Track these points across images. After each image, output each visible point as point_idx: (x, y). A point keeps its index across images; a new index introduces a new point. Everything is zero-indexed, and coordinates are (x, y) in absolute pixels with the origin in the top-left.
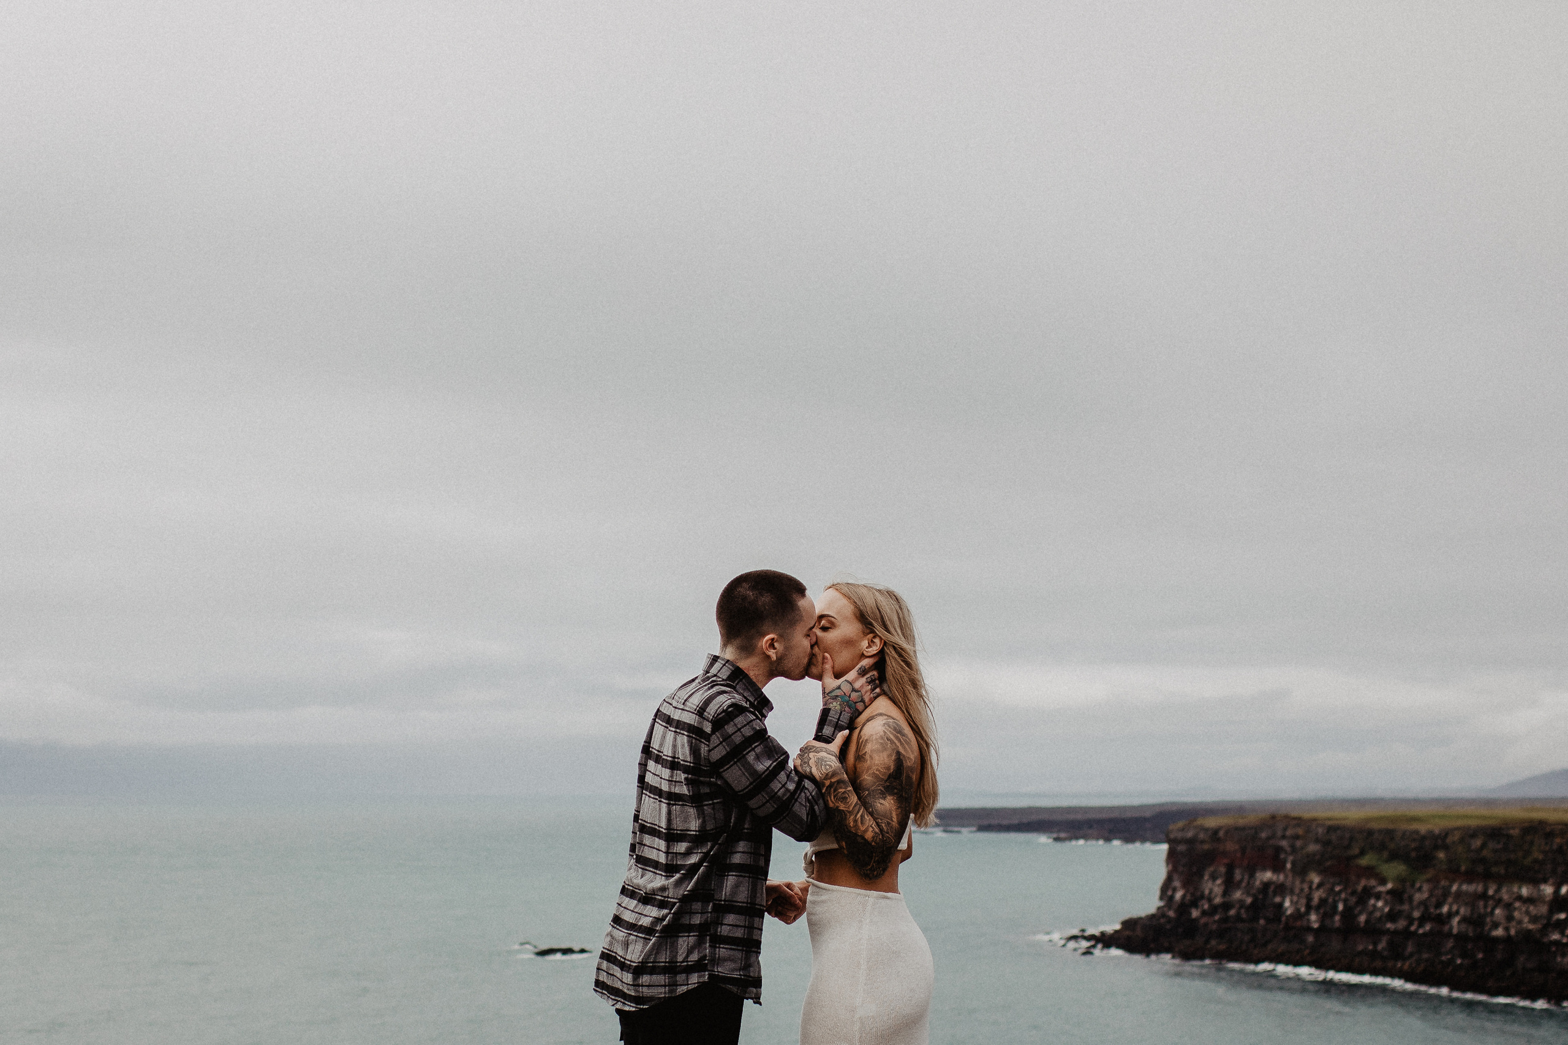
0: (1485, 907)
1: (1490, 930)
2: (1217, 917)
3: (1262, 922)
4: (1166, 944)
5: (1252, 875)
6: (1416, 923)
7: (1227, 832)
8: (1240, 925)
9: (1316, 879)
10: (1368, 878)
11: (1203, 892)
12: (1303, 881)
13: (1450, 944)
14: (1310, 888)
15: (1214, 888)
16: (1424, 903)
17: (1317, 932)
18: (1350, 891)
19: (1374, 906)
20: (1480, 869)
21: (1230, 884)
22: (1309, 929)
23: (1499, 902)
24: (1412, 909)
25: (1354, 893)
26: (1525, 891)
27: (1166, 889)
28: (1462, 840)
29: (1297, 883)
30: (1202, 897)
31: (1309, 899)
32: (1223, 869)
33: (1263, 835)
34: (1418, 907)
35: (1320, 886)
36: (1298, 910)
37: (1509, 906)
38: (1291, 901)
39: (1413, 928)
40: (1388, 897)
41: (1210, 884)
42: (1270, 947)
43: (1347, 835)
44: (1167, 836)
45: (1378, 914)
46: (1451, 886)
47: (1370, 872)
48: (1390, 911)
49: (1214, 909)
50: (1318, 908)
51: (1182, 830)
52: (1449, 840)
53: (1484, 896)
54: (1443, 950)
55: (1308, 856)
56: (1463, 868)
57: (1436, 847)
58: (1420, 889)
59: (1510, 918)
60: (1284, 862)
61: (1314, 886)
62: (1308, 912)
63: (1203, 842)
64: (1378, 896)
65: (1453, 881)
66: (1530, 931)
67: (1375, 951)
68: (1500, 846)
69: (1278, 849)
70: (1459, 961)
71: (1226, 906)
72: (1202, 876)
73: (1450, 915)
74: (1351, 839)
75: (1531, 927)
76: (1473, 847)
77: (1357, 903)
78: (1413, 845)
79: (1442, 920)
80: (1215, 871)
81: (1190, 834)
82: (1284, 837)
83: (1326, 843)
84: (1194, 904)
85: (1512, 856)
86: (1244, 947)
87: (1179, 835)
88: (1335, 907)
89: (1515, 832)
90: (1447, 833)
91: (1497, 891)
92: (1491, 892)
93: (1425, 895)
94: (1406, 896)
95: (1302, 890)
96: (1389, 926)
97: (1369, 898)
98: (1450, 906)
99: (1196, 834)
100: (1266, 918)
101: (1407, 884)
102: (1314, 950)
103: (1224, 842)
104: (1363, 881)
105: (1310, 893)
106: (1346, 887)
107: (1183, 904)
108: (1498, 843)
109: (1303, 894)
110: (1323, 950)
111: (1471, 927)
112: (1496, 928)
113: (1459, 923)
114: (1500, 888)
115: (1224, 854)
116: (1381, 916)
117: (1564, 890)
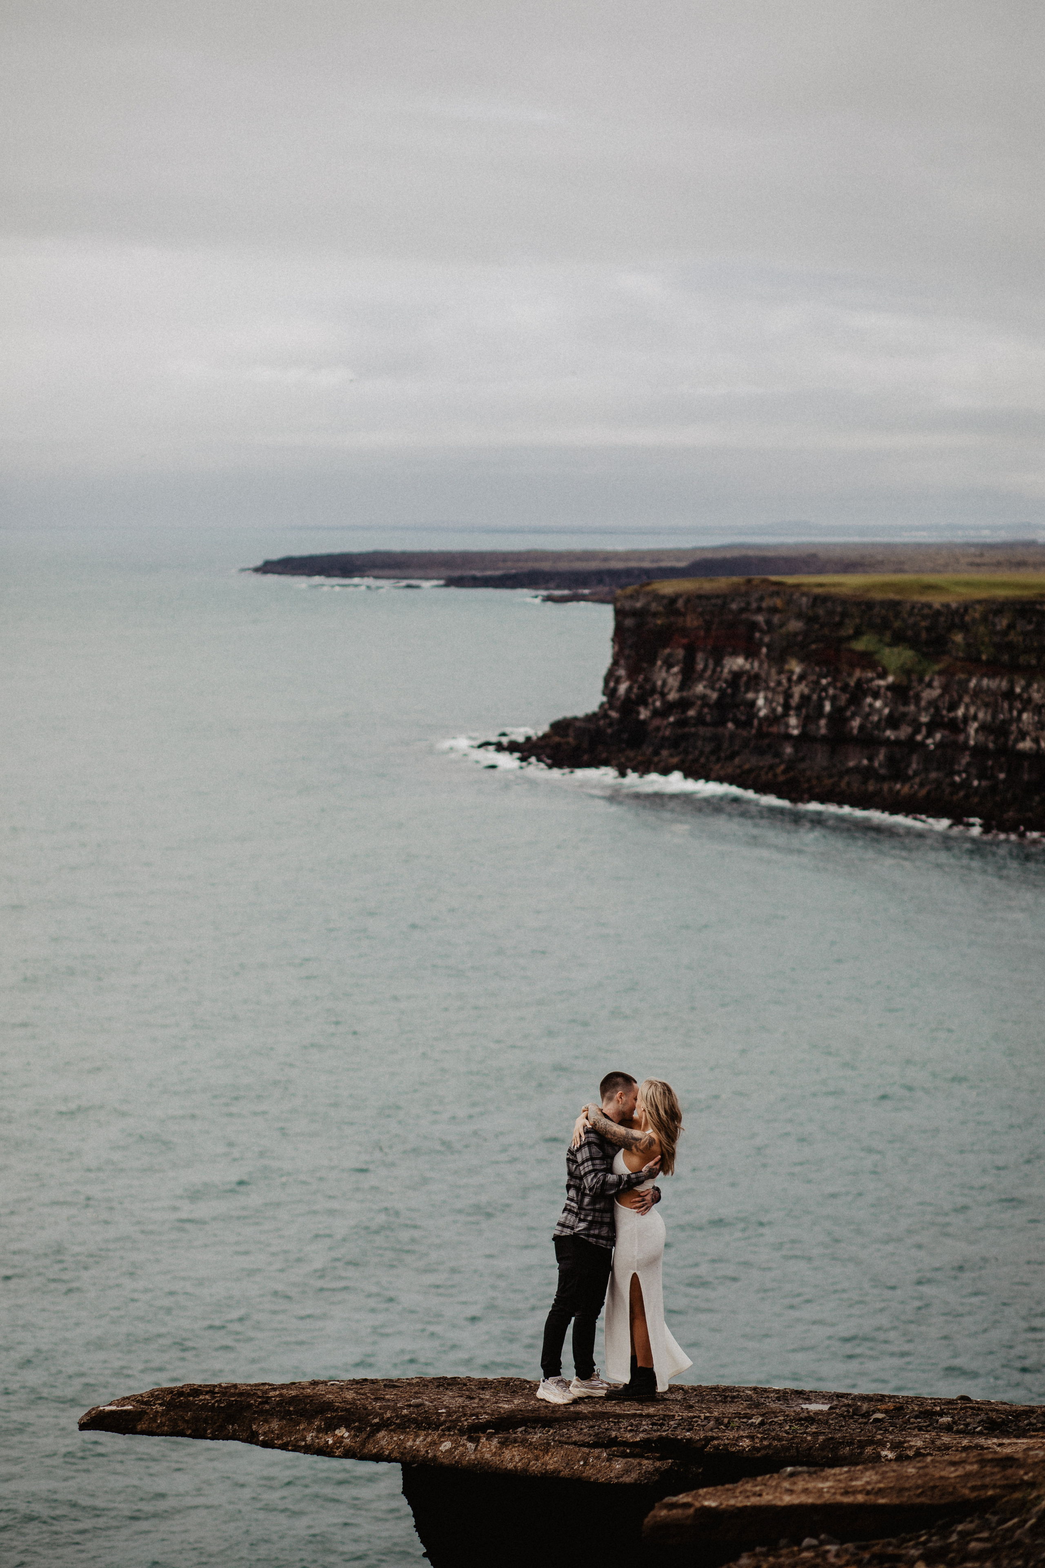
0: (1011, 710)
1: (1016, 741)
2: (672, 719)
3: (730, 725)
4: (604, 755)
5: (718, 662)
6: (924, 731)
7: (688, 601)
8: (702, 730)
9: (798, 668)
10: (864, 668)
11: (654, 685)
12: (780, 672)
13: (965, 759)
14: (789, 680)
15: (668, 678)
16: (933, 703)
17: (797, 741)
18: (839, 685)
19: (871, 706)
20: (1006, 658)
21: (688, 677)
22: (788, 737)
23: (1028, 703)
24: (919, 709)
25: (845, 688)
27: (610, 679)
28: (985, 619)
29: (773, 671)
30: (653, 691)
31: (788, 695)
32: (680, 653)
33: (734, 606)
34: (926, 709)
35: (802, 678)
36: (774, 710)
38: (766, 698)
39: (919, 738)
40: (889, 694)
41: (664, 674)
42: (737, 761)
43: (839, 609)
44: (613, 598)
45: (875, 718)
46: (968, 681)
47: (867, 660)
48: (891, 714)
49: (669, 708)
50: (798, 708)
51: (631, 597)
52: (967, 618)
53: (1009, 695)
54: (956, 767)
55: (788, 634)
56: (984, 657)
57: (952, 627)
60: (760, 644)
61: (795, 677)
62: (786, 714)
63: (655, 615)
64: (876, 695)
65: (971, 675)
67: (870, 768)
68: (1030, 627)
69: (754, 626)
70: (976, 783)
71: (683, 704)
72: (652, 663)
74: (844, 615)
76: (998, 628)
78: (923, 624)
79: (956, 727)
80: (670, 655)
81: (639, 605)
82: (759, 610)
83: (810, 620)
84: (642, 700)
86: (703, 760)
87: (630, 601)
88: (821, 706)
90: (966, 607)
91: (1025, 689)
92: (1018, 690)
93: (937, 692)
94: (911, 693)
95: (779, 683)
96: (890, 733)
97: (865, 696)
98: (967, 708)
99: (648, 604)
100: (736, 722)
101: (914, 677)
102: (791, 765)
103: (684, 615)
104: (858, 673)
105: (790, 688)
106: (835, 680)
107: (627, 699)
108: (1030, 622)
109: (780, 689)
110: (802, 766)
111: (992, 738)
112: (1023, 739)
113: (977, 731)
114: (1028, 685)
115: (684, 631)
116: (880, 720)
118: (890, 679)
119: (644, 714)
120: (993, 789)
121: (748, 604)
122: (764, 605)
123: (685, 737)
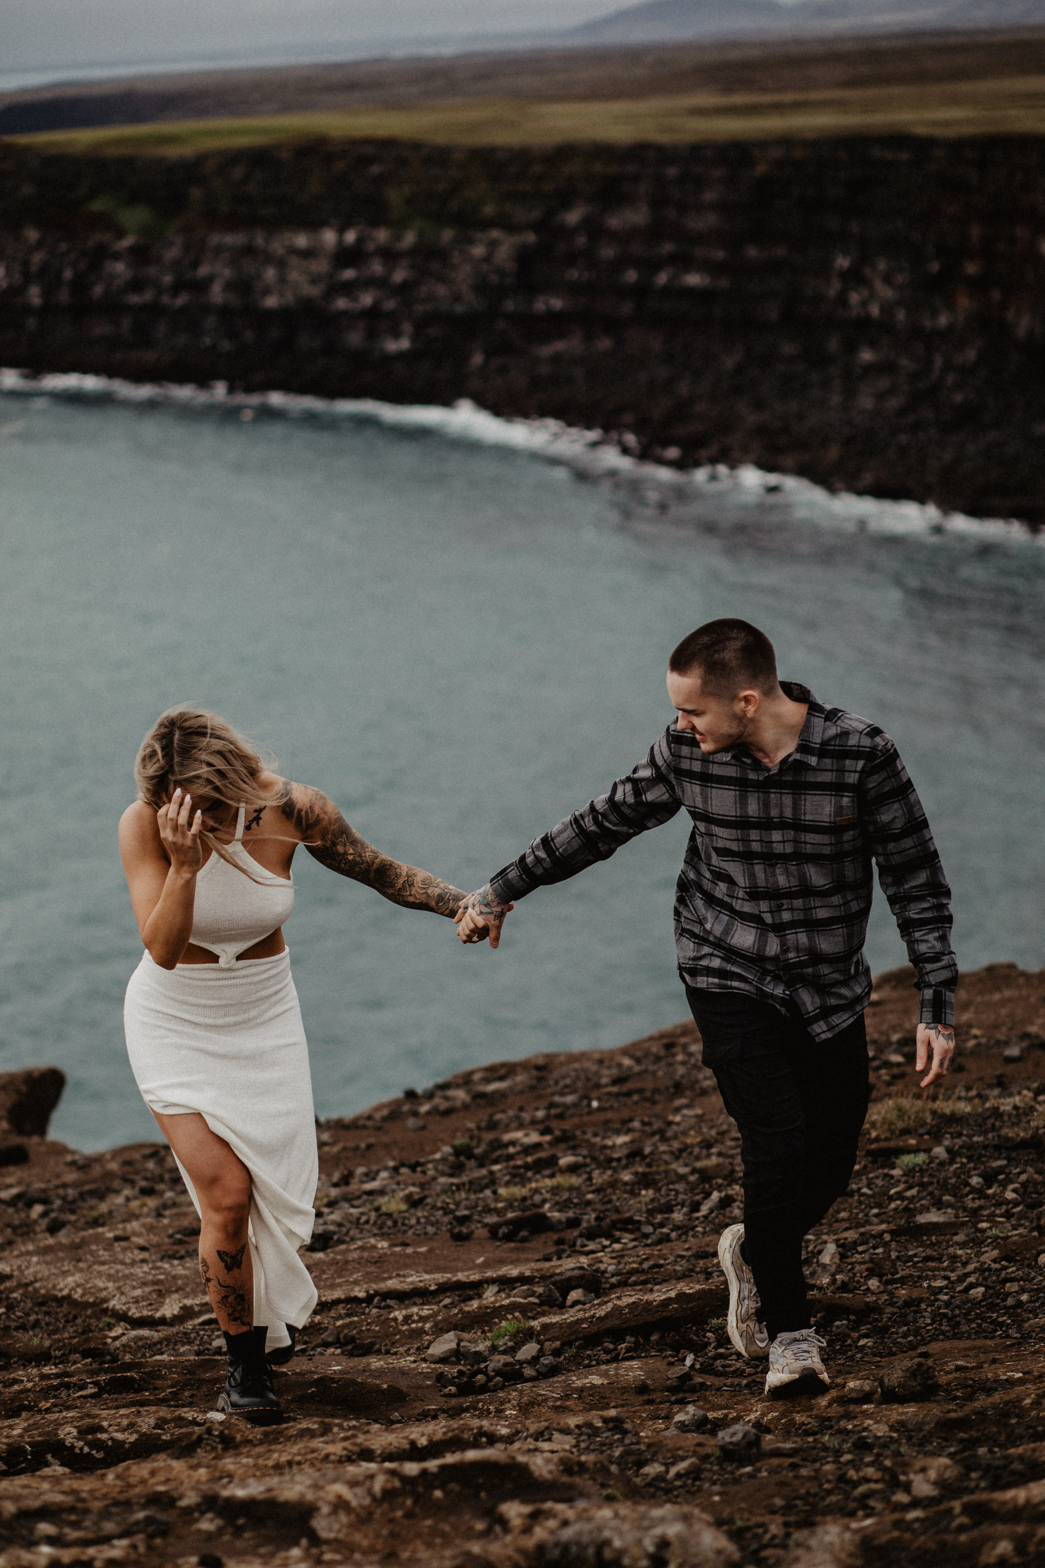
0: (253, 265)
1: (261, 298)
6: (167, 293)
9: (32, 235)
10: (101, 230)
12: (16, 240)
14: (27, 248)
16: (176, 264)
17: (40, 312)
18: (78, 250)
19: (113, 270)
20: (244, 210)
22: (28, 309)
23: (269, 259)
24: (162, 272)
25: (84, 253)
26: (301, 241)
28: (220, 169)
31: (26, 264)
34: (169, 269)
35: (40, 245)
36: (15, 280)
37: (281, 264)
38: (6, 268)
39: (163, 301)
40: (129, 257)
43: (71, 169)
45: (118, 282)
46: (211, 236)
47: (104, 222)
48: (133, 276)
50: (38, 277)
52: (205, 170)
53: (249, 250)
54: (204, 330)
55: (22, 199)
56: (223, 211)
57: (189, 181)
58: (170, 243)
59: (284, 281)
61: (32, 245)
62: (25, 284)
64: (116, 256)
65: (211, 230)
66: (310, 297)
67: (116, 336)
68: (268, 177)
73: (210, 279)
74: (78, 173)
75: (311, 291)
76: (234, 179)
77: (90, 267)
78: (161, 179)
79: (200, 287)
83: (44, 182)
85: (285, 192)
88: (61, 275)
91: (265, 242)
92: (258, 244)
93: (178, 251)
94: (152, 254)
95: (17, 252)
96: (135, 299)
97: (105, 259)
101: (154, 236)
102: (36, 339)
104: (95, 236)
105: (27, 256)
106: (73, 246)
108: (266, 171)
109: (19, 257)
110: (48, 338)
111: (237, 296)
112: (268, 295)
113: (221, 289)
114: (269, 238)
116: (123, 285)
117: (350, 237)
118: (130, 239)
120: (243, 350)
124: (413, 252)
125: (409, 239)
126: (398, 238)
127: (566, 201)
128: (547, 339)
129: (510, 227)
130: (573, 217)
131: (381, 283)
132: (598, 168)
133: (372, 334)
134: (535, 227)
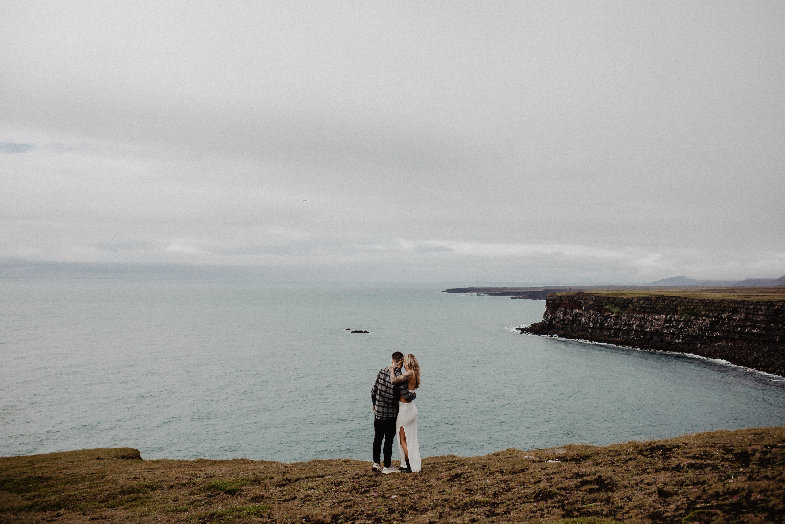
0: (644, 321)
1: (645, 329)
2: (561, 324)
5: (572, 311)
6: (623, 326)
7: (565, 297)
8: (568, 326)
9: (592, 312)
10: (608, 312)
11: (557, 316)
12: (588, 313)
13: (633, 333)
14: (590, 315)
15: (560, 315)
16: (625, 320)
17: (592, 329)
19: (610, 321)
20: (643, 310)
21: (565, 314)
22: (590, 328)
23: (648, 320)
24: (621, 322)
25: (603, 317)
26: (656, 317)
27: (545, 315)
28: (637, 301)
29: (586, 313)
31: (590, 318)
32: (563, 309)
33: (576, 298)
34: (623, 321)
35: (593, 314)
36: (586, 322)
38: (584, 319)
39: (621, 328)
40: (614, 318)
41: (559, 313)
44: (546, 298)
46: (634, 315)
47: (608, 310)
48: (615, 322)
49: (560, 321)
50: (592, 321)
52: (633, 301)
53: (644, 318)
54: (631, 335)
55: (589, 305)
56: (637, 310)
57: (629, 303)
58: (624, 316)
59: (651, 325)
60: (582, 307)
62: (589, 322)
63: (557, 300)
64: (611, 318)
65: (634, 313)
66: (657, 329)
67: (610, 335)
69: (581, 303)
70: (635, 339)
71: (563, 320)
72: (556, 311)
73: (633, 324)
74: (603, 300)
75: (658, 328)
76: (641, 303)
77: (604, 320)
78: (622, 302)
79: (630, 325)
80: (561, 309)
82: (582, 299)
83: (595, 301)
84: (554, 319)
85: (653, 306)
86: (569, 334)
87: (550, 298)
88: (598, 321)
89: (654, 299)
90: (633, 298)
91: (647, 317)
93: (626, 318)
94: (619, 318)
96: (614, 327)
97: (608, 318)
98: (633, 321)
99: (555, 298)
100: (576, 324)
101: (620, 314)
102: (591, 334)
103: (564, 300)
104: (606, 313)
105: (590, 316)
106: (601, 315)
107: (551, 319)
108: (648, 302)
109: (588, 317)
110: (594, 334)
111: (639, 328)
112: (647, 328)
113: (636, 326)
114: (648, 316)
115: (564, 304)
116: (612, 324)
117: (668, 317)
118: (614, 315)
119: (554, 322)
120: (640, 339)
121: (579, 298)
122: (583, 298)
123: (564, 327)
124: (684, 320)
125: (684, 318)
126: (681, 318)
127: (723, 312)
128: (716, 342)
129: (708, 317)
130: (724, 316)
131: (676, 327)
132: (731, 305)
133: (672, 338)
134: (714, 317)
